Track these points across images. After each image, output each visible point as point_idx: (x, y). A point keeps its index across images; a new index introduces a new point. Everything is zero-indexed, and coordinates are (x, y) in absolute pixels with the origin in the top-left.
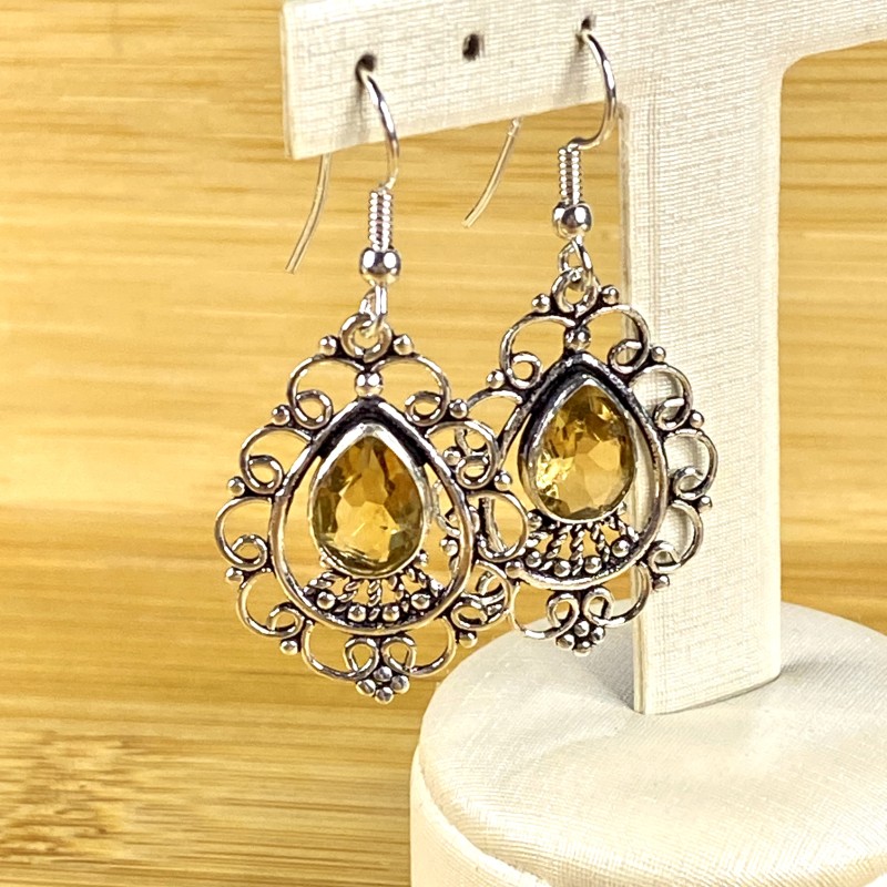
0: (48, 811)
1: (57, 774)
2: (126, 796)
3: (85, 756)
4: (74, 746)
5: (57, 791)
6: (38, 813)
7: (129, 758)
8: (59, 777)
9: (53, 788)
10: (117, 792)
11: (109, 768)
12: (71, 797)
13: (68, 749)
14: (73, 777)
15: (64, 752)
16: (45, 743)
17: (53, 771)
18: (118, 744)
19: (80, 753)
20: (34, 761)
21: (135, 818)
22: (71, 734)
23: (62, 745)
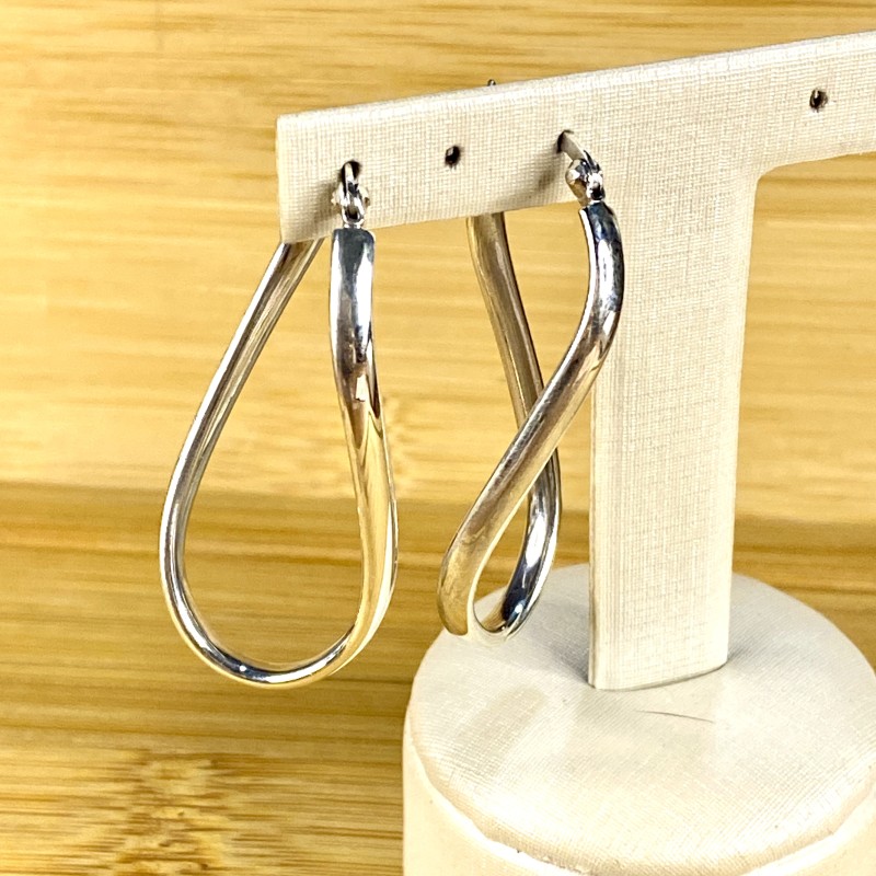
0: (152, 843)
1: (154, 800)
2: (222, 826)
3: (180, 778)
4: (169, 766)
5: (158, 820)
6: (143, 845)
7: (220, 780)
8: (157, 803)
9: (154, 816)
10: (213, 820)
11: (203, 793)
12: (172, 826)
13: (163, 771)
14: (170, 803)
15: (160, 774)
16: (143, 763)
17: (152, 796)
18: (207, 763)
19: (175, 775)
20: (134, 784)
21: (234, 850)
22: (164, 752)
23: (156, 766)
